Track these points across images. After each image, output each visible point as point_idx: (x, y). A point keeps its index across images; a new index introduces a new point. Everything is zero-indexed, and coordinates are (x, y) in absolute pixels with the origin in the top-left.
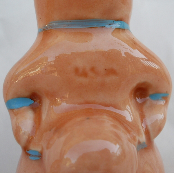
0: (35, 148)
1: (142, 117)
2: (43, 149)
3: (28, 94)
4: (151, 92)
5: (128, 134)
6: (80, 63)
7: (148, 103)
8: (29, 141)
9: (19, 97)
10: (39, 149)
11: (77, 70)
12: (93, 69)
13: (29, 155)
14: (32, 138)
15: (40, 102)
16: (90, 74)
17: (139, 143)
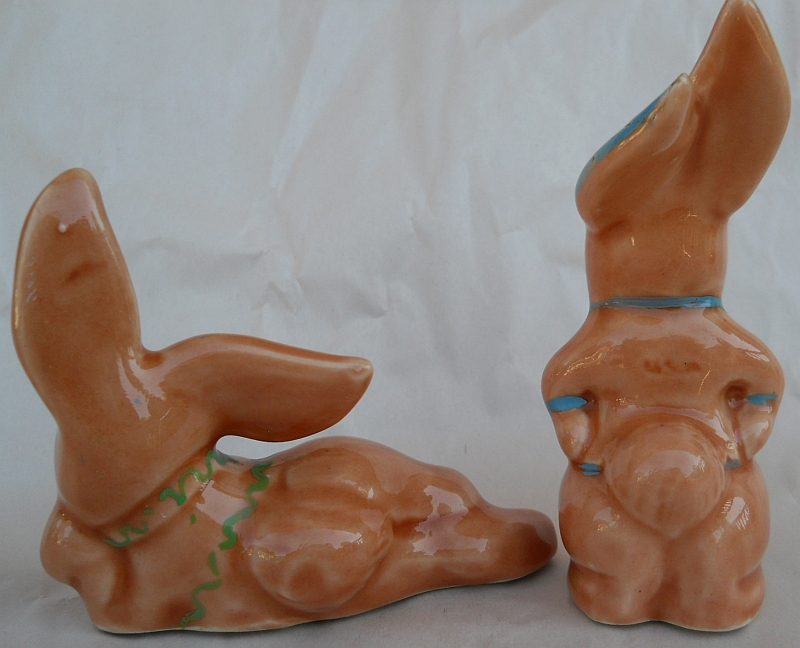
0: (592, 461)
1: (736, 426)
2: (604, 461)
3: (579, 391)
4: (750, 393)
5: (714, 449)
6: (651, 355)
7: (746, 408)
8: (584, 453)
9: (567, 395)
10: (598, 462)
11: (647, 364)
12: (668, 363)
13: (583, 470)
14: (588, 449)
15: (596, 403)
16: (665, 369)
17: (729, 459)
